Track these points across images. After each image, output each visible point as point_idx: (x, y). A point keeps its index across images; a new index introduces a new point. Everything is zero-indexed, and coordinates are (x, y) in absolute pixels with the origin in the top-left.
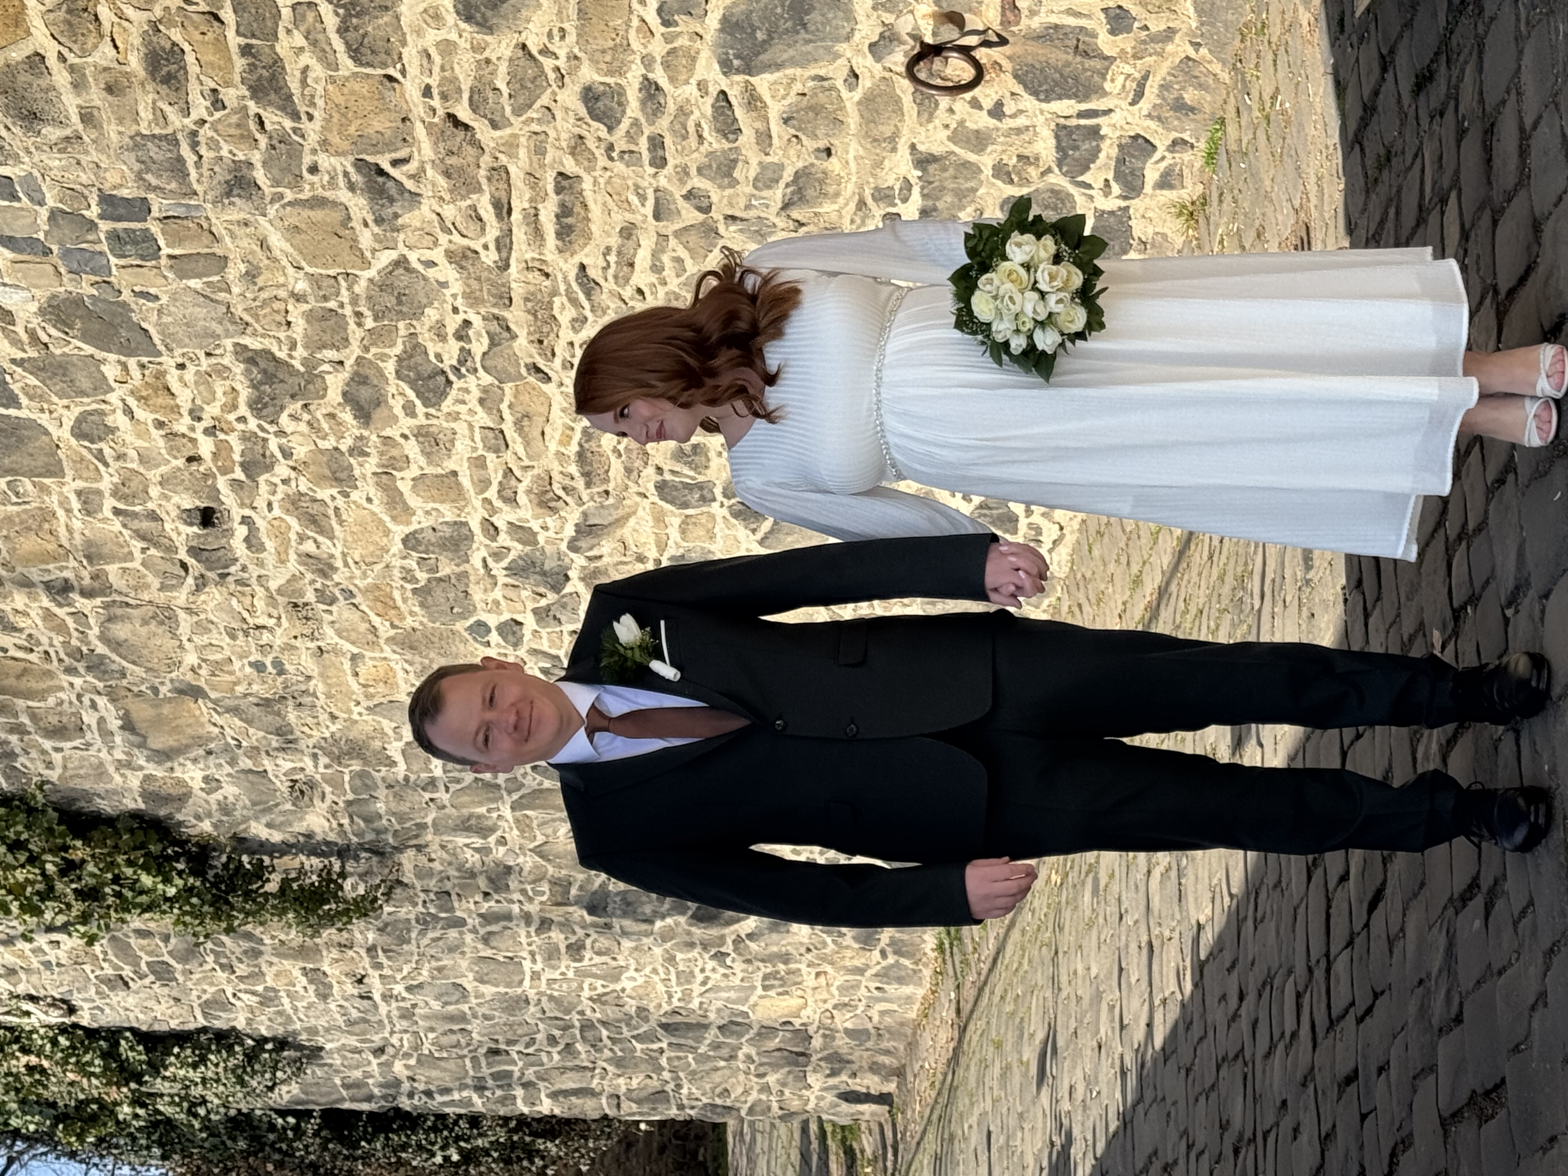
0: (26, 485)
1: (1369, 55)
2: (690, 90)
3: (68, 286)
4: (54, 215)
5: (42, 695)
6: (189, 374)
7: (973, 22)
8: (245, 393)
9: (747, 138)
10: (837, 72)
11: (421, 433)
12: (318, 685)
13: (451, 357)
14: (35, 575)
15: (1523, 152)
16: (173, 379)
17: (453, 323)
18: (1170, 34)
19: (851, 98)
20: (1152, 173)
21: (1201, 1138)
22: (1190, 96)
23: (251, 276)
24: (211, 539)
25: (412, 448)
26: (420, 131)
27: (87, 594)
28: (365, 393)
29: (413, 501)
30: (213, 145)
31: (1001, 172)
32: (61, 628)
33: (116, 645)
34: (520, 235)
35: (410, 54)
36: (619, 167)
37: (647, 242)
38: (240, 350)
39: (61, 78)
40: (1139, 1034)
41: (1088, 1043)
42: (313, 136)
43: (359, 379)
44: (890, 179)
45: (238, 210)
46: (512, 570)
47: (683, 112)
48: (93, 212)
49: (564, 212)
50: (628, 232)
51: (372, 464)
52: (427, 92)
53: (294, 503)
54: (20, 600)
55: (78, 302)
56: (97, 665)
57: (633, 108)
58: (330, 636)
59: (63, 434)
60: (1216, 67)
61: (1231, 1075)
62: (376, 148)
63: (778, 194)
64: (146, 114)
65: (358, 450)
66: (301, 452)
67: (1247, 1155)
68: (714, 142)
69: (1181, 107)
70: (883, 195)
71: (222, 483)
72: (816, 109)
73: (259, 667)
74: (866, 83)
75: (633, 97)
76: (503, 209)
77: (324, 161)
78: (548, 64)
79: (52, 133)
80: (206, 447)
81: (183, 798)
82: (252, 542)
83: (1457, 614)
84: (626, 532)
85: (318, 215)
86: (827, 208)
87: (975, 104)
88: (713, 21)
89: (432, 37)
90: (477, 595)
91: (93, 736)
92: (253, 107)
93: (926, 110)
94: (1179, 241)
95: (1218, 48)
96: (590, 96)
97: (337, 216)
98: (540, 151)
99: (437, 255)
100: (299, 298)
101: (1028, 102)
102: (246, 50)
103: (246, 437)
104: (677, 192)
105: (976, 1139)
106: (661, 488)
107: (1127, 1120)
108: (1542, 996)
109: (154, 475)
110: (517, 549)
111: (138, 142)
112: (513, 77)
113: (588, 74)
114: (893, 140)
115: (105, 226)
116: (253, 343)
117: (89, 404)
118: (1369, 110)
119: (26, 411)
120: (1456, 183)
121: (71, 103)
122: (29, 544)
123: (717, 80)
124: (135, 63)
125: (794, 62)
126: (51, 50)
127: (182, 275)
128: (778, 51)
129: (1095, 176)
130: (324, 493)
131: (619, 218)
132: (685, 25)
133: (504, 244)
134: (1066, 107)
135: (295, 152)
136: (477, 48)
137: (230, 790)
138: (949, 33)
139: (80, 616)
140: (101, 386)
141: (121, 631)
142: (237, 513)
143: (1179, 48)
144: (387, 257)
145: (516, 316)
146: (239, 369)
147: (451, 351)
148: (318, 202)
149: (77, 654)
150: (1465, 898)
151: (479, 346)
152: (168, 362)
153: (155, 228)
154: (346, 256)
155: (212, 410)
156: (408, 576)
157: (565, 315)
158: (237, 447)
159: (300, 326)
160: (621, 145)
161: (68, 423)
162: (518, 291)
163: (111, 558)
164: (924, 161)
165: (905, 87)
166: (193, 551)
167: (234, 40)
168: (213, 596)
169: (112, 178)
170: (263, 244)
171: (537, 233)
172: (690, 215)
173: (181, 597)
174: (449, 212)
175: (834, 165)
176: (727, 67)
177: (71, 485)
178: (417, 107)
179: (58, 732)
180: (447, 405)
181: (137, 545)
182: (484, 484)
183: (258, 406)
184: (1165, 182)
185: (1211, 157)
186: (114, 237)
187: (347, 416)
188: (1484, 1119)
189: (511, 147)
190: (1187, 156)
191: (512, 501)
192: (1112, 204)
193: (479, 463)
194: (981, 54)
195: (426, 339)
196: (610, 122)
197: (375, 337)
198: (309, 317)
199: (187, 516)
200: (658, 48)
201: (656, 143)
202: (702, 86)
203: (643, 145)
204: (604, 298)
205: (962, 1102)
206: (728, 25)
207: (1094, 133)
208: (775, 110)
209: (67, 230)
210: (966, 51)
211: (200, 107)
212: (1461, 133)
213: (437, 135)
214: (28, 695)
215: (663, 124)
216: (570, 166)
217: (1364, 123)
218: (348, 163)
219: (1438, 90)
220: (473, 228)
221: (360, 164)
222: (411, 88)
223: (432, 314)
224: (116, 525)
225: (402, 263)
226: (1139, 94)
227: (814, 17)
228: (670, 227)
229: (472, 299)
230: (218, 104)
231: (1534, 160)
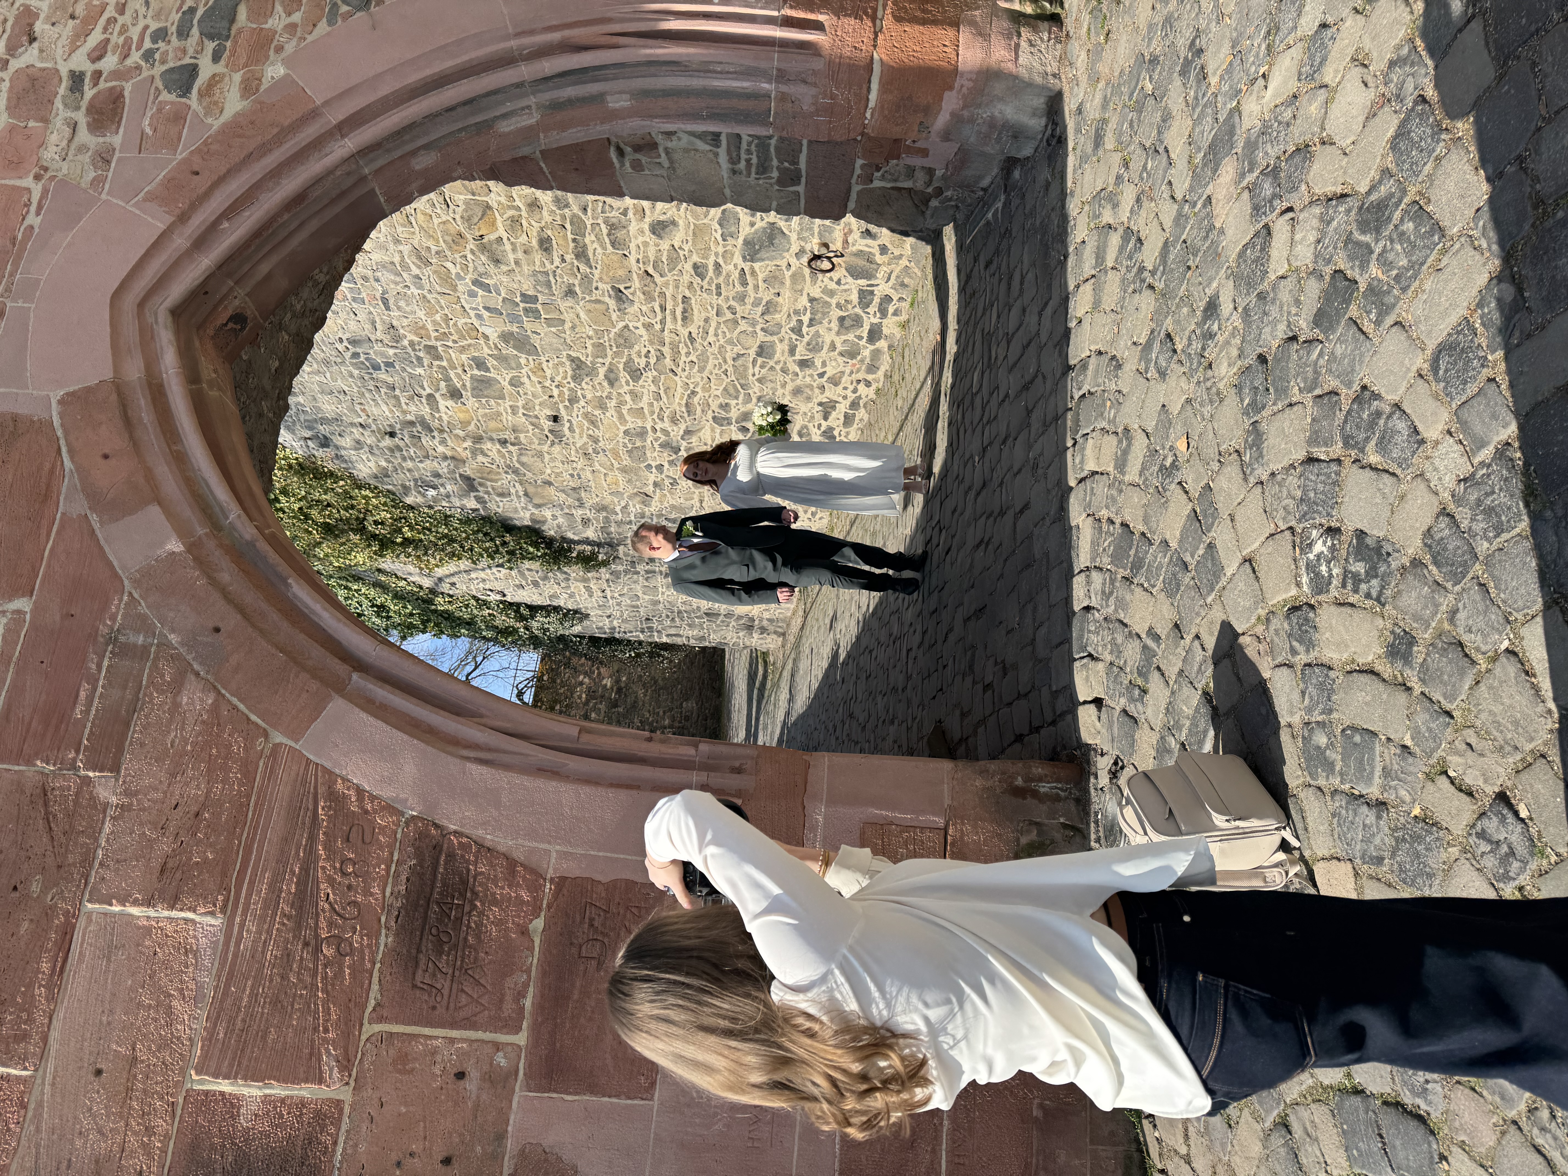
0: (492, 402)
1: (970, 257)
2: (731, 267)
3: (509, 327)
4: (504, 299)
5: (496, 481)
6: (550, 364)
7: (832, 247)
8: (570, 373)
9: (750, 287)
10: (783, 264)
11: (631, 392)
12: (592, 484)
13: (642, 365)
14: (495, 436)
15: (1022, 283)
16: (544, 366)
17: (644, 351)
18: (901, 256)
19: (788, 274)
20: (891, 310)
21: (882, 639)
22: (906, 281)
23: (573, 328)
24: (557, 427)
25: (628, 398)
26: (635, 276)
27: (513, 444)
28: (612, 376)
29: (628, 418)
30: (561, 277)
31: (839, 306)
32: (503, 456)
33: (523, 464)
34: (669, 319)
35: (632, 246)
36: (705, 295)
37: (713, 324)
38: (569, 356)
39: (508, 247)
40: (864, 609)
41: (847, 614)
42: (597, 277)
43: (610, 370)
44: (799, 306)
45: (570, 302)
46: (661, 446)
47: (728, 275)
48: (518, 300)
49: (685, 311)
50: (707, 320)
51: (613, 403)
52: (638, 261)
53: (586, 415)
54: (489, 445)
55: (512, 334)
56: (516, 472)
57: (711, 273)
58: (597, 466)
59: (506, 384)
60: (916, 270)
61: (894, 618)
62: (619, 282)
63: (760, 309)
64: (538, 263)
65: (609, 397)
66: (589, 396)
67: (898, 643)
68: (739, 288)
69: (903, 285)
70: (796, 312)
71: (561, 406)
72: (775, 277)
73: (572, 476)
74: (793, 268)
75: (711, 268)
76: (663, 309)
77: (600, 285)
78: (681, 253)
79: (504, 268)
80: (556, 392)
81: (544, 522)
82: (571, 429)
83: (984, 450)
84: (701, 434)
85: (598, 306)
86: (777, 316)
87: (831, 279)
88: (740, 241)
89: (641, 239)
90: (648, 454)
91: (514, 497)
92: (576, 263)
93: (814, 281)
94: (898, 336)
95: (917, 263)
96: (695, 267)
97: (603, 307)
98: (677, 287)
99: (639, 325)
100: (590, 338)
101: (850, 279)
102: (574, 240)
103: (570, 390)
104: (725, 306)
105: (808, 651)
106: (714, 418)
107: (858, 638)
108: (1002, 576)
109: (537, 402)
110: (663, 438)
111: (535, 273)
112: (669, 258)
113: (695, 258)
114: (801, 291)
115: (522, 305)
116: (574, 354)
117: (514, 373)
118: (969, 277)
119: (493, 374)
120: (997, 299)
121: (511, 257)
122: (492, 424)
123: (741, 264)
124: (535, 243)
125: (768, 259)
126: (505, 236)
127: (549, 326)
128: (763, 254)
129: (872, 309)
130: (596, 413)
131: (704, 315)
132: (731, 241)
133: (663, 322)
134: (863, 282)
135: (590, 282)
136: (657, 245)
137: (561, 520)
138: (824, 251)
139: (510, 452)
140: (519, 366)
141: (524, 459)
142: (566, 418)
143: (904, 262)
144: (621, 324)
145: (666, 350)
146: (568, 363)
147: (642, 362)
148: (598, 301)
149: (509, 467)
150: (978, 546)
151: (653, 361)
152: (543, 359)
153: (540, 307)
154: (607, 323)
155: (558, 379)
156: (625, 446)
157: (683, 351)
158: (567, 393)
159: (590, 348)
160: (706, 286)
161: (508, 378)
162: (667, 340)
163: (521, 432)
164: (812, 300)
165: (807, 271)
166: (551, 431)
167: (570, 237)
168: (557, 449)
169: (525, 287)
170: (578, 316)
171: (675, 318)
172: (729, 315)
173: (545, 448)
174: (644, 308)
175: (780, 300)
176: (744, 258)
177: (508, 403)
178: (634, 268)
179: (501, 495)
180: (641, 382)
181: (531, 427)
182: (652, 413)
183: (575, 378)
184: (895, 314)
185: (912, 304)
186: (525, 309)
187: (605, 384)
188: (978, 619)
189: (667, 284)
190: (904, 304)
191: (662, 420)
192: (876, 320)
193: (651, 405)
194: (834, 260)
195: (634, 356)
196: (702, 276)
197: (617, 354)
198: (593, 345)
199: (548, 417)
200: (720, 250)
201: (718, 287)
202: (735, 266)
203: (714, 287)
204: (697, 345)
205: (804, 640)
206: (746, 242)
207: (872, 293)
208: (761, 276)
209: (508, 305)
210: (829, 258)
211: (557, 261)
212: (1000, 280)
213: (641, 279)
214: (491, 480)
215: (721, 280)
216: (688, 294)
217: (966, 282)
218: (609, 287)
219: (993, 267)
220: (651, 315)
221: (613, 287)
222: (632, 259)
223: (636, 348)
224: (523, 419)
225: (626, 327)
226: (889, 279)
227: (776, 241)
228: (721, 320)
229: (651, 342)
230: (563, 260)
231: (1025, 286)
